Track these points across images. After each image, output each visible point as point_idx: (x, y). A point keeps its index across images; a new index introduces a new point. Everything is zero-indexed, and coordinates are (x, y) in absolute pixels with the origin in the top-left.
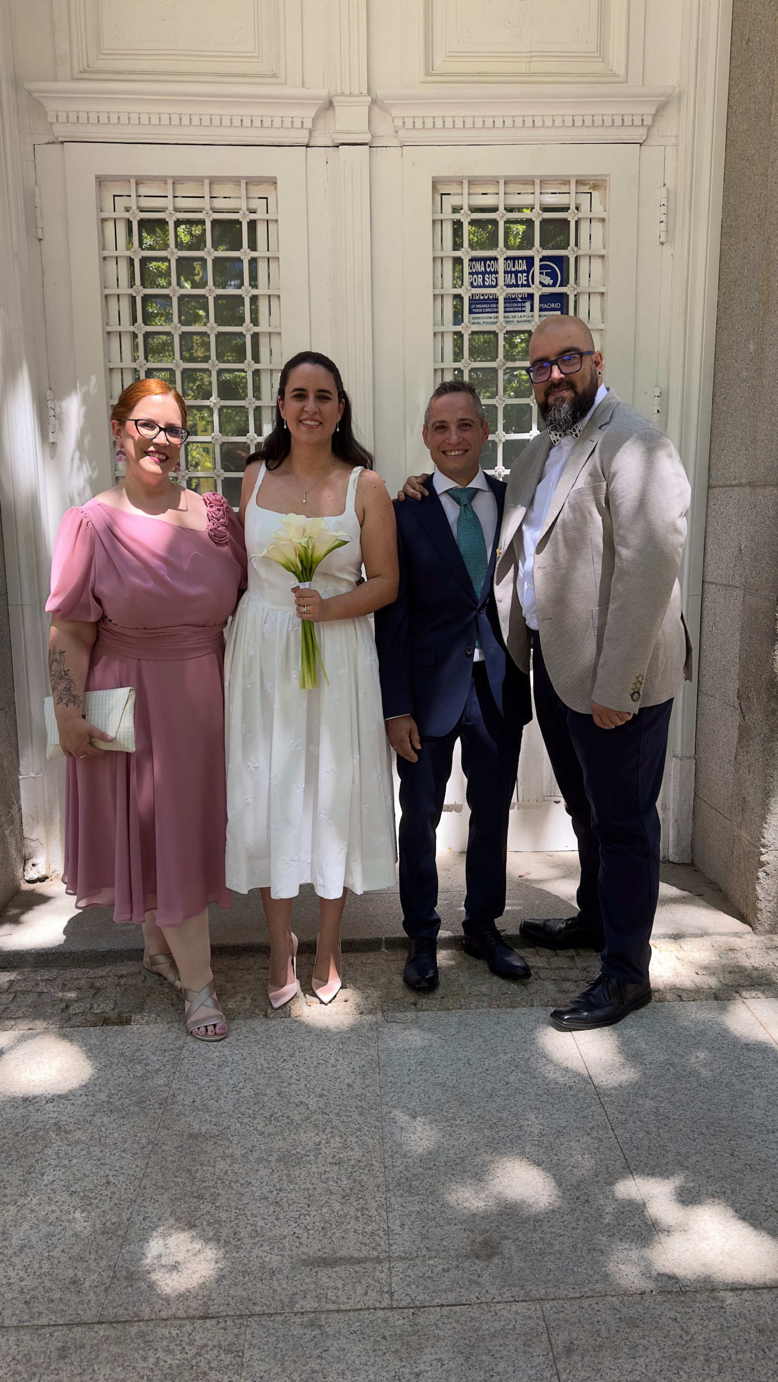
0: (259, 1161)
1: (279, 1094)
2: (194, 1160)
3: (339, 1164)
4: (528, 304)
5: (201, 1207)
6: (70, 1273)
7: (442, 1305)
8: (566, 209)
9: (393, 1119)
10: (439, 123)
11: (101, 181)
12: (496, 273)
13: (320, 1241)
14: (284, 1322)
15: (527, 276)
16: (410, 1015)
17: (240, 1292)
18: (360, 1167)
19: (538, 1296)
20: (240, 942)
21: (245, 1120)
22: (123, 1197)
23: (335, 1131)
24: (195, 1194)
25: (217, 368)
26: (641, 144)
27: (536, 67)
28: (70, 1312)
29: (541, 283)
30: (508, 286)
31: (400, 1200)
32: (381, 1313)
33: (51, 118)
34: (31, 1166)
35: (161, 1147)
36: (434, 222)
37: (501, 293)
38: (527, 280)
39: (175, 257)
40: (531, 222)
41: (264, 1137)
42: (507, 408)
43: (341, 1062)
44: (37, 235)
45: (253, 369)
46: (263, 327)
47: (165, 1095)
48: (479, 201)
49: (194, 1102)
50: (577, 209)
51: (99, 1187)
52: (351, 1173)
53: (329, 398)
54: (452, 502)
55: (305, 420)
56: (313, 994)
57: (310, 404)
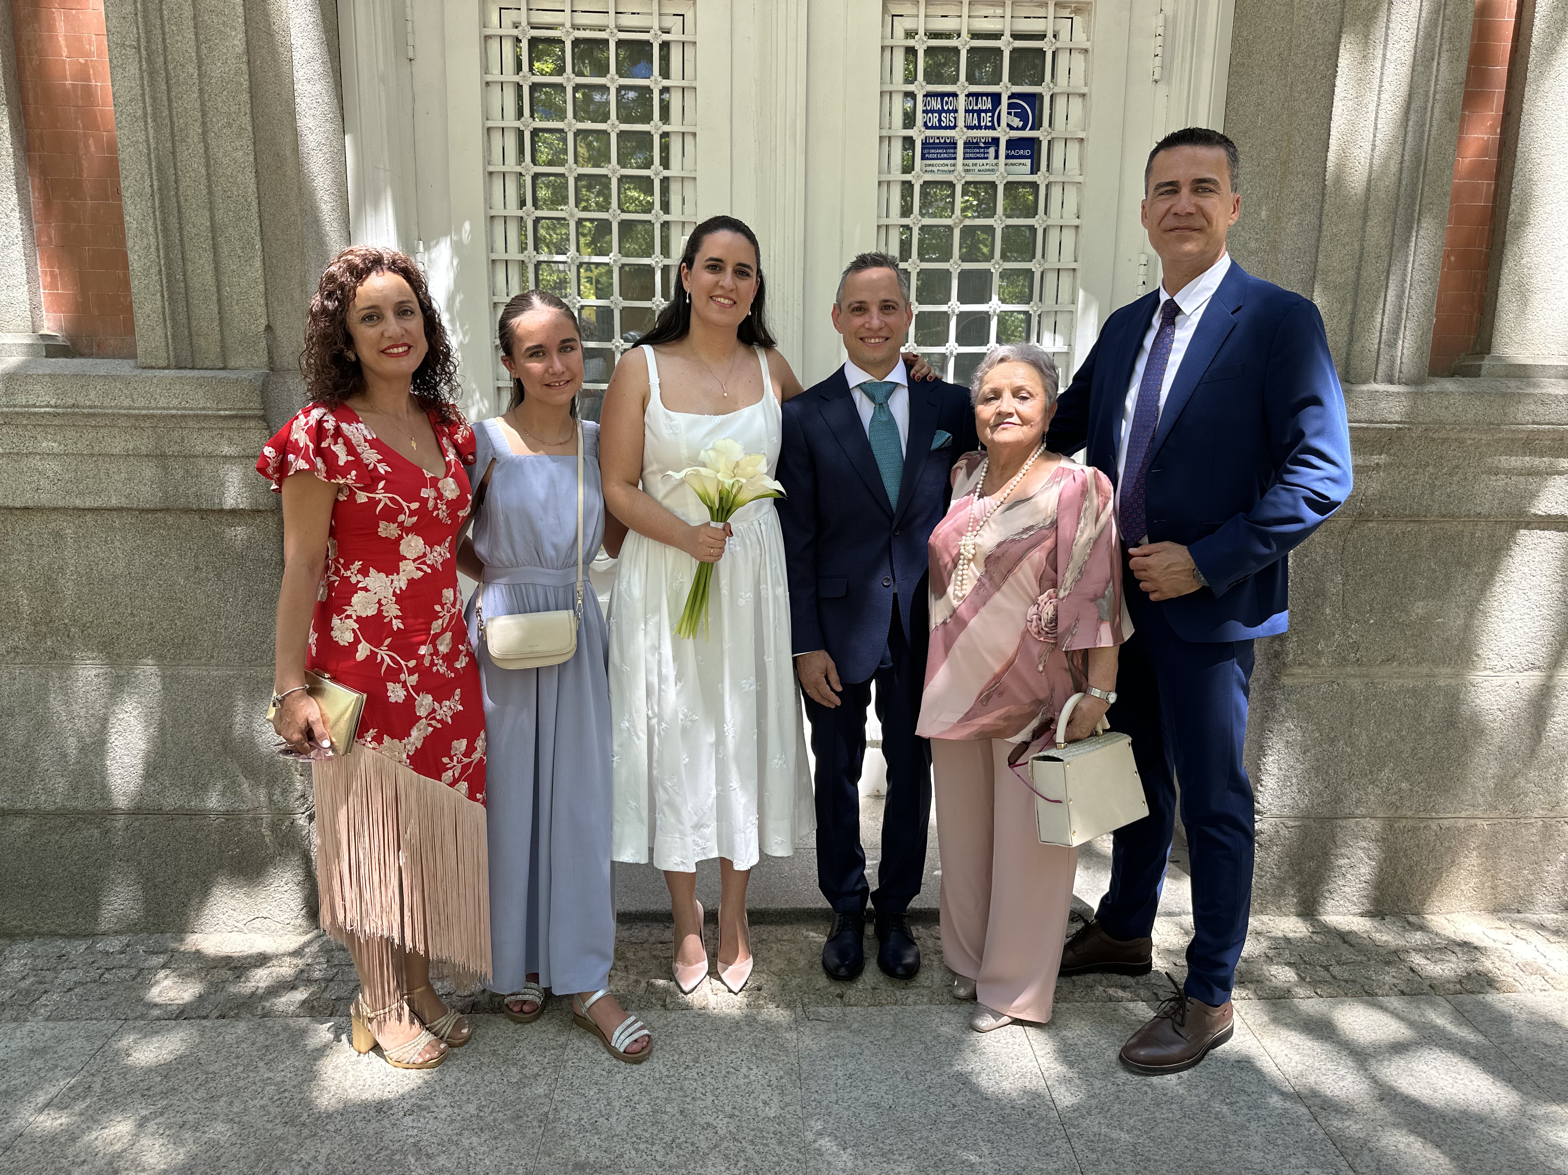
1: (682, 1112)
4: (992, 150)
8: (1042, 37)
9: (819, 1150)
12: (956, 111)
15: (992, 117)
16: (836, 1011)
20: (632, 909)
21: (642, 1146)
23: (750, 1165)
25: (619, 219)
29: (1008, 125)
30: (969, 128)
36: (883, 48)
37: (960, 135)
38: (992, 121)
39: (572, 84)
40: (999, 51)
41: (665, 1170)
42: (963, 274)
43: (755, 1071)
44: (407, 54)
45: (661, 221)
46: (674, 171)
47: (546, 1109)
48: (938, 24)
49: (581, 1119)
50: (1055, 37)
53: (748, 275)
54: (865, 399)
55: (718, 296)
56: (720, 979)
57: (727, 279)
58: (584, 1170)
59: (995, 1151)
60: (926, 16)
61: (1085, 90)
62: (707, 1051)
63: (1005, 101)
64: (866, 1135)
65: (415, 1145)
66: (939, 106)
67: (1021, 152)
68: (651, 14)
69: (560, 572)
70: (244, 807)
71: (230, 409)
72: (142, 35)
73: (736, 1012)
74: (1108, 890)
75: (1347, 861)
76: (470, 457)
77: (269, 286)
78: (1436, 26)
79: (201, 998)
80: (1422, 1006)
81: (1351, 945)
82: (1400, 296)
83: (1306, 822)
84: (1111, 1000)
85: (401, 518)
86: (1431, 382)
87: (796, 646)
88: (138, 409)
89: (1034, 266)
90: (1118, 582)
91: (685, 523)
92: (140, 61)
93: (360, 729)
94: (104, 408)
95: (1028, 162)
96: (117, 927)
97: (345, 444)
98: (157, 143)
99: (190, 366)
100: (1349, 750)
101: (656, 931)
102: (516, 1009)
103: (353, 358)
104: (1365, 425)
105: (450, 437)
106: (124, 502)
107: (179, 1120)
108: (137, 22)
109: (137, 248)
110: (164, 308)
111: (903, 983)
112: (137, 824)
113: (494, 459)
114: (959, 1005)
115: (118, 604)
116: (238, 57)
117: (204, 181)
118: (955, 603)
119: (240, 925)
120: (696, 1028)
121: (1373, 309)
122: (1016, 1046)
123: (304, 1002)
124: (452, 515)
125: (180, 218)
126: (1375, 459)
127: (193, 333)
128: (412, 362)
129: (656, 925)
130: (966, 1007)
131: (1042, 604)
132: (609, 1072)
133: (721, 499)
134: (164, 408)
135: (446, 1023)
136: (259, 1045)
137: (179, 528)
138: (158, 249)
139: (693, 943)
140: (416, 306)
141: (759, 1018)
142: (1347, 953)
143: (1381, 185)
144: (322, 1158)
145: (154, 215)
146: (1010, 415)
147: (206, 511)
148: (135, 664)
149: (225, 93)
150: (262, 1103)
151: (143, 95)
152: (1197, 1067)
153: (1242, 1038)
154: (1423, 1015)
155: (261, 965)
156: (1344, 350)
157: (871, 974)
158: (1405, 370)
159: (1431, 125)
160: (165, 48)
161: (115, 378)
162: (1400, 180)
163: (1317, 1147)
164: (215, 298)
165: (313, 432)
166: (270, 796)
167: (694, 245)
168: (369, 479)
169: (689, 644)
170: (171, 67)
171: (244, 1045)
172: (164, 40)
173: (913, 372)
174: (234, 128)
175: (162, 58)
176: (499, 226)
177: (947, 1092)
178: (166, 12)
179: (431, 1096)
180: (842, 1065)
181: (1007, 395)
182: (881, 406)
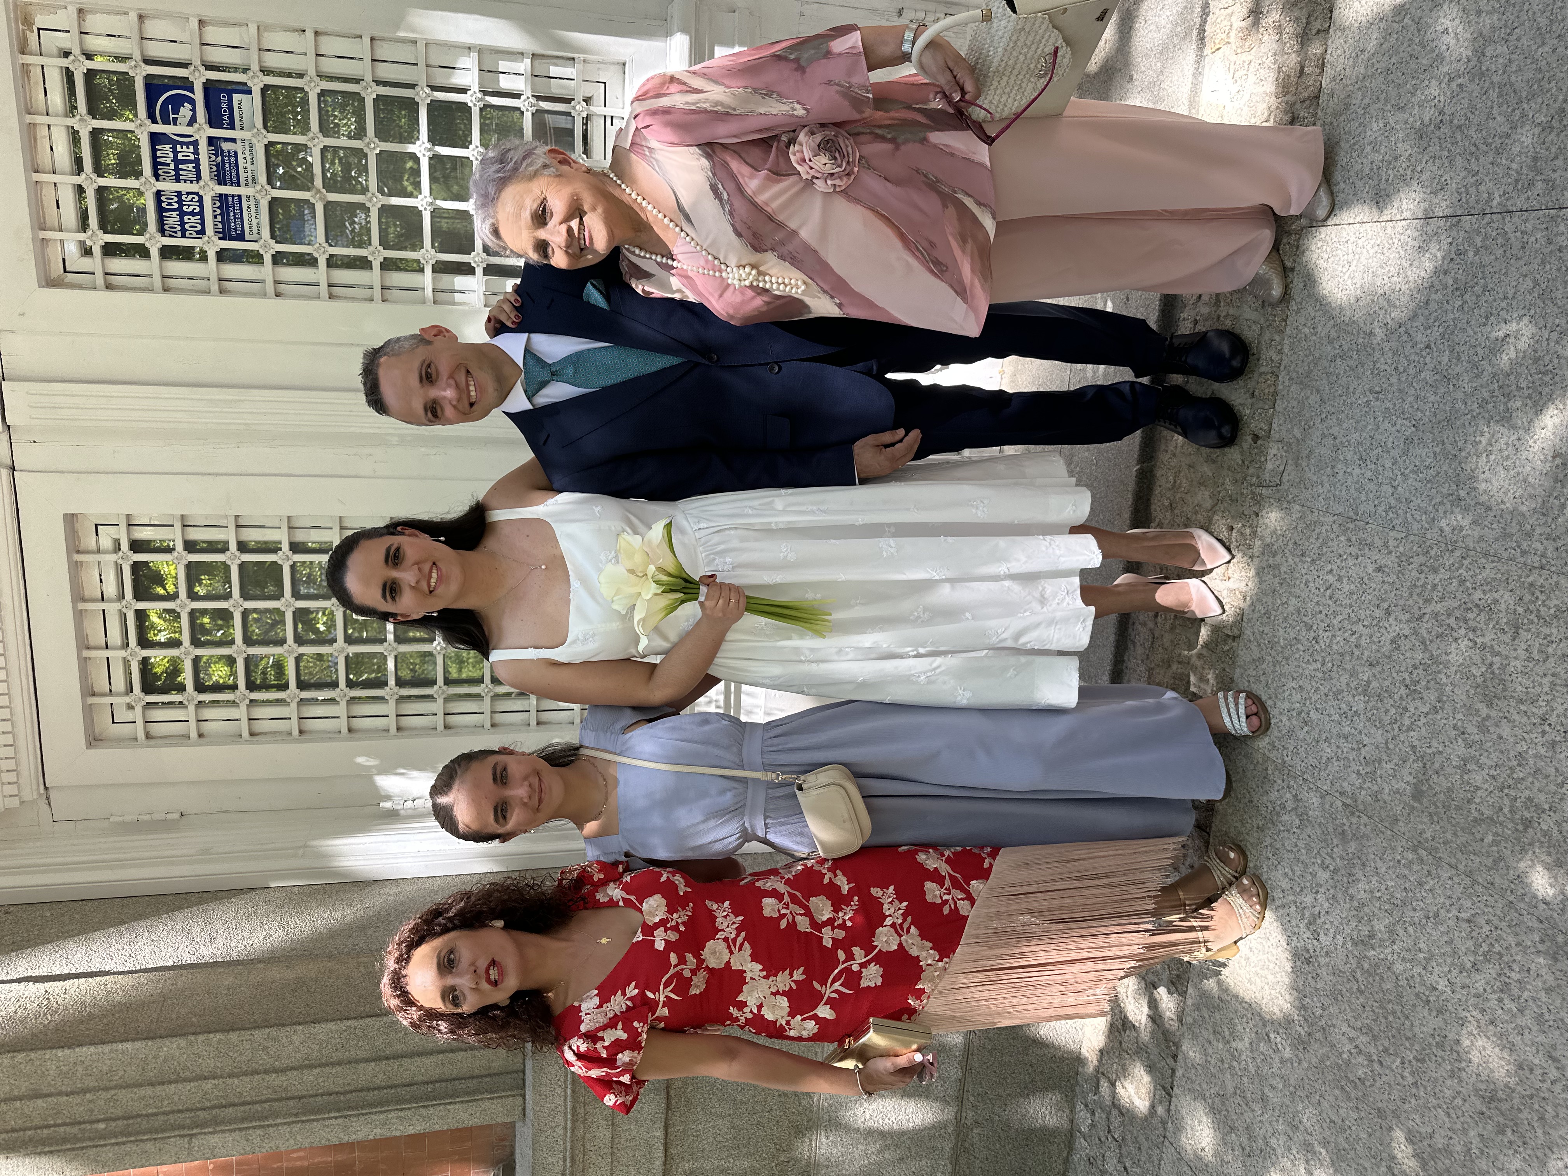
0: (1482, 728)
1: (1372, 665)
2: (1458, 808)
3: (1517, 628)
4: (226, 146)
5: (1545, 828)
8: (69, 75)
9: (1454, 529)
12: (179, 194)
15: (182, 144)
16: (1273, 449)
18: (1531, 602)
21: (1407, 722)
22: (1500, 913)
23: (1457, 613)
24: (1521, 827)
30: (199, 178)
33: (15, 803)
34: (1417, 995)
35: (1426, 840)
36: (109, 287)
37: (210, 189)
38: (188, 144)
39: (192, 649)
40: (96, 135)
41: (1442, 709)
42: (384, 190)
43: (1335, 567)
44: (173, 820)
46: (282, 537)
47: (1339, 803)
48: (69, 214)
49: (1358, 772)
50: (67, 54)
51: (1474, 934)
52: (1539, 617)
53: (399, 549)
54: (545, 390)
55: (429, 585)
56: (1211, 570)
57: (406, 576)
58: (1423, 792)
59: (1503, 314)
60: (61, 230)
61: (133, 16)
62: (1299, 612)
63: (159, 128)
64: (1445, 467)
65: (1355, 944)
66: (175, 214)
67: (224, 106)
68: (99, 563)
72: (177, 1133)
79: (1151, 1069)
84: (1317, 97)
85: (686, 973)
87: (847, 480)
88: (566, 1121)
89: (370, 94)
91: (698, 624)
92: (205, 1133)
94: (565, 1149)
95: (236, 97)
96: (1068, 1111)
97: (603, 1030)
98: (290, 1115)
99: (521, 1075)
101: (1141, 618)
106: (660, 1125)
107: (1283, 1139)
108: (162, 1138)
109: (401, 1128)
110: (462, 1102)
111: (1251, 358)
112: (972, 1099)
114: (1292, 299)
115: (759, 1123)
116: (191, 1044)
117: (327, 1070)
120: (1267, 613)
122: (1360, 242)
124: (683, 902)
125: (368, 1089)
127: (487, 1072)
130: (1299, 296)
131: (812, 172)
133: (672, 591)
134: (565, 1100)
135: (1221, 873)
136: (1212, 1038)
138: (402, 1110)
139: (1166, 595)
144: (1353, 1034)
145: (366, 1114)
146: (570, 230)
148: (818, 1106)
149: (231, 1054)
150: (1277, 1060)
151: (240, 1129)
157: (1233, 394)
160: (188, 1110)
161: (535, 1142)
164: (450, 1055)
165: (591, 1065)
168: (643, 1006)
169: (838, 616)
170: (208, 1104)
171: (1210, 1051)
172: (180, 1111)
174: (269, 1045)
175: (200, 1113)
176: (357, 723)
177: (1408, 350)
178: (150, 1111)
179: (1302, 909)
180: (1346, 464)
181: (542, 234)
182: (555, 372)
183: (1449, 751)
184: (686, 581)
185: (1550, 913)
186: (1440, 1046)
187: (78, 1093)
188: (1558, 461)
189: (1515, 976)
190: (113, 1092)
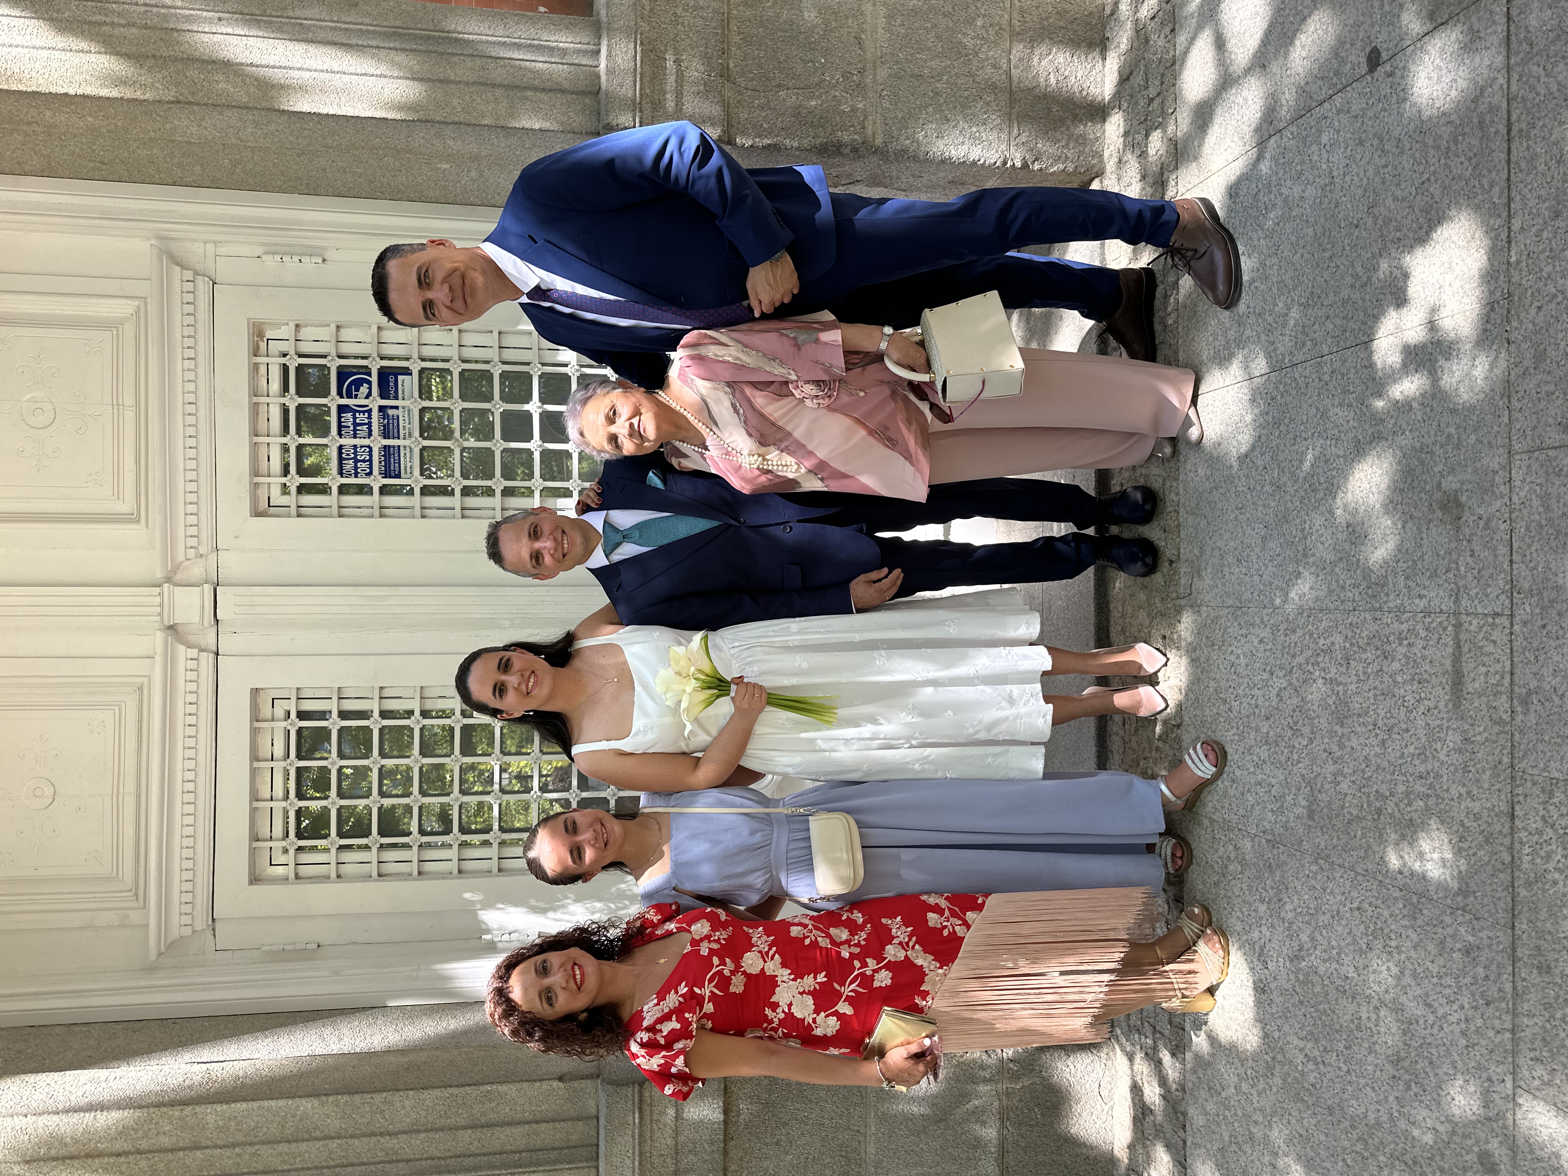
0: (1341, 746)
1: (1268, 719)
2: (1337, 815)
3: (1348, 660)
4: (391, 412)
5: (1390, 811)
6: (1456, 956)
7: (1511, 561)
8: (285, 369)
10: (192, 509)
11: (255, 879)
12: (355, 446)
13: (1433, 687)
14: (1521, 731)
15: (360, 412)
16: (1184, 568)
17: (1486, 777)
18: (1353, 637)
19: (1506, 456)
20: (1094, 749)
21: (1295, 757)
22: (1376, 894)
23: (1312, 660)
24: (1376, 817)
25: (459, 756)
26: (214, 283)
27: (129, 400)
28: (1500, 959)
29: (367, 397)
30: (370, 435)
31: (1392, 597)
32: (1516, 628)
33: (188, 931)
34: (1337, 989)
35: (1322, 850)
36: (299, 515)
37: (377, 442)
38: (364, 412)
39: (337, 800)
40: (300, 408)
41: (1315, 738)
42: (506, 438)
43: (1234, 648)
44: (313, 949)
45: (461, 717)
46: (415, 706)
47: (1264, 841)
48: (276, 464)
49: (1272, 811)
50: (285, 355)
51: (1364, 919)
52: (1359, 647)
53: (508, 660)
54: (619, 550)
55: (527, 688)
56: (1155, 675)
57: (512, 680)
58: (1314, 811)
59: (1304, 435)
60: (269, 476)
61: (333, 326)
62: (1216, 691)
63: (345, 401)
64: (1288, 552)
65: (1291, 961)
66: (351, 461)
67: (392, 385)
68: (273, 729)
69: (775, 827)
70: (996, 1104)
71: (634, 1113)
73: (1184, 661)
74: (1076, 312)
75: (1052, 76)
76: (674, 907)
77: (524, 1078)
78: (271, 22)
79: (1168, 1147)
80: (1184, 14)
81: (1131, 74)
82: (518, 47)
83: (1014, 116)
84: (1178, 310)
85: (727, 973)
86: (598, 13)
87: (844, 609)
89: (497, 371)
90: (782, 325)
91: (732, 717)
93: (914, 1010)
95: (400, 378)
97: (661, 1023)
99: (596, 1148)
100: (945, 78)
101: (1115, 729)
102: (1179, 862)
103: (585, 1015)
104: (638, 76)
105: (655, 926)
110: (544, 1171)
111: (1161, 504)
113: (674, 889)
114: (1180, 453)
116: (323, 1104)
117: (432, 1135)
118: (803, 470)
119: (1106, 1108)
120: (1197, 698)
121: (531, 70)
123: (1173, 1055)
124: (724, 925)
125: (465, 1156)
126: (670, 64)
127: (566, 1144)
128: (589, 962)
129: (1109, 728)
130: (1181, 446)
131: (803, 394)
132: (1233, 781)
133: (708, 688)
135: (1190, 928)
136: (1207, 1095)
137: (741, 1159)
139: (1121, 699)
140: (539, 958)
141: (1189, 640)
142: (1138, 80)
143: (417, 68)
144: (1301, 1044)
146: (631, 425)
147: (725, 1135)
149: (354, 1116)
150: (1255, 1094)
152: (1235, 236)
153: (1211, 190)
154: (1192, 14)
155: (1141, 1091)
156: (569, 96)
157: (1152, 532)
158: (587, 40)
159: (362, 24)
160: (316, 1168)
162: (412, 50)
163: (1304, 133)
164: (535, 1126)
165: (652, 1051)
166: (985, 1081)
167: (482, 708)
168: (692, 1001)
170: (332, 1164)
171: (1208, 1108)
173: (593, 505)
174: (385, 1108)
175: (325, 1171)
176: (468, 865)
177: (1254, 473)
178: (285, 1167)
179: (1252, 944)
180: (1230, 568)
181: (613, 429)
182: (626, 536)
183: (1324, 771)
184: (720, 680)
185: (1404, 880)
186: (1358, 1027)
187: (229, 1147)
188: (1350, 529)
189: (1393, 944)
190: (257, 1147)
